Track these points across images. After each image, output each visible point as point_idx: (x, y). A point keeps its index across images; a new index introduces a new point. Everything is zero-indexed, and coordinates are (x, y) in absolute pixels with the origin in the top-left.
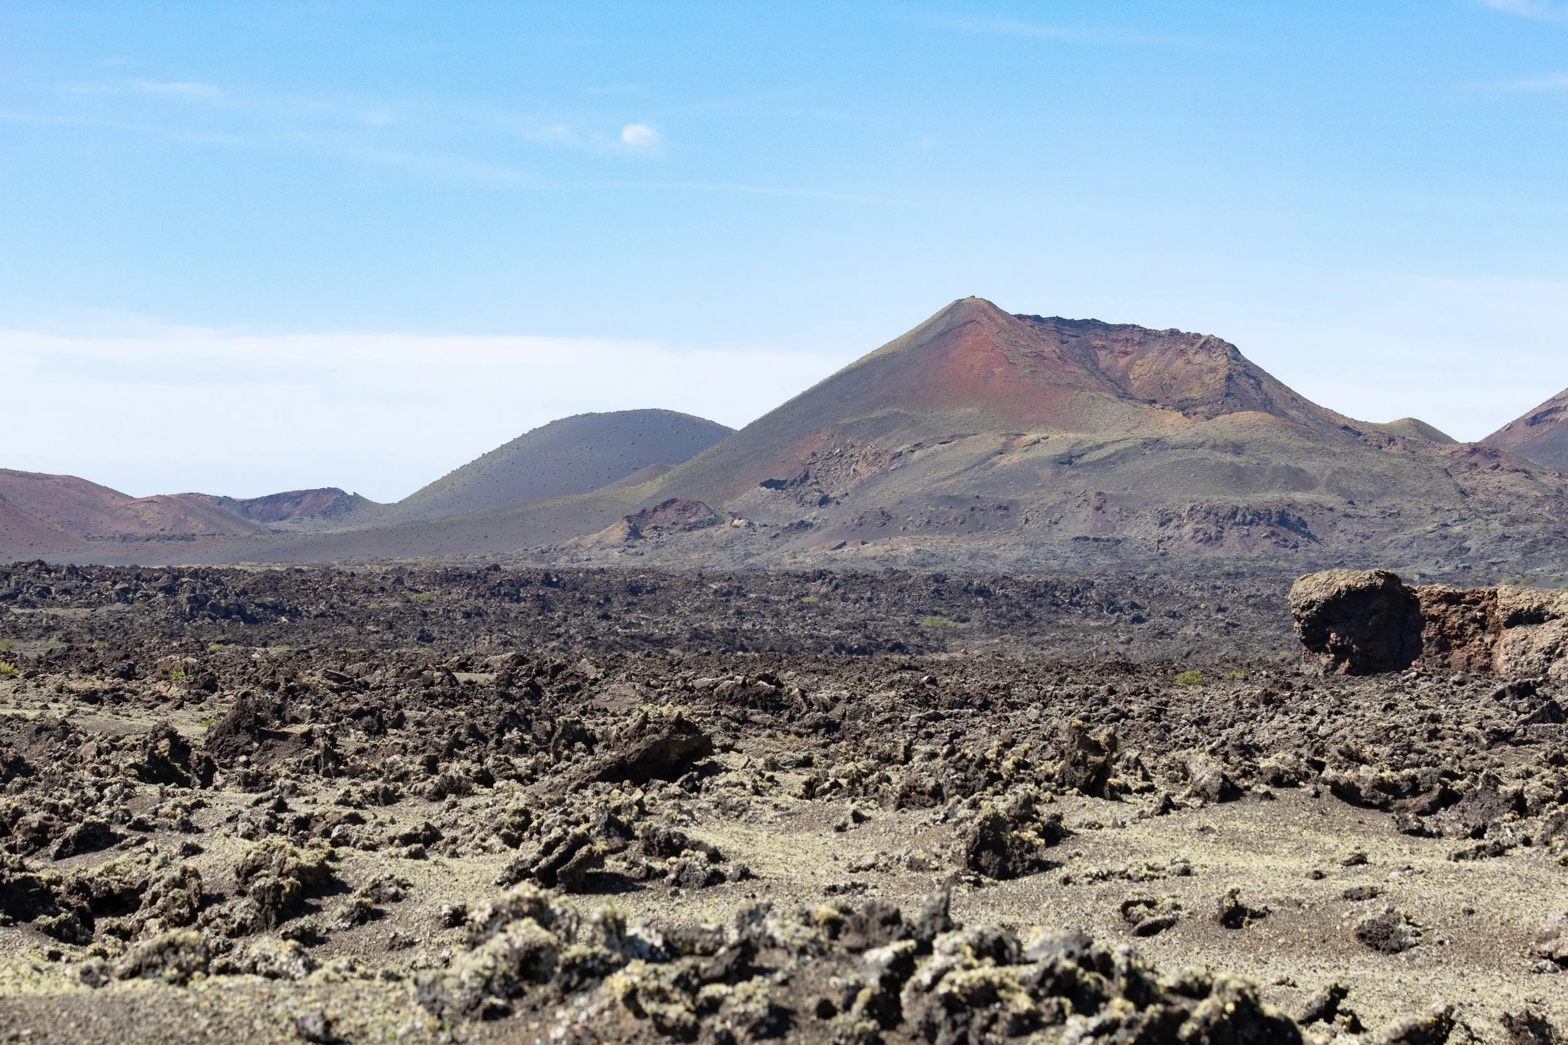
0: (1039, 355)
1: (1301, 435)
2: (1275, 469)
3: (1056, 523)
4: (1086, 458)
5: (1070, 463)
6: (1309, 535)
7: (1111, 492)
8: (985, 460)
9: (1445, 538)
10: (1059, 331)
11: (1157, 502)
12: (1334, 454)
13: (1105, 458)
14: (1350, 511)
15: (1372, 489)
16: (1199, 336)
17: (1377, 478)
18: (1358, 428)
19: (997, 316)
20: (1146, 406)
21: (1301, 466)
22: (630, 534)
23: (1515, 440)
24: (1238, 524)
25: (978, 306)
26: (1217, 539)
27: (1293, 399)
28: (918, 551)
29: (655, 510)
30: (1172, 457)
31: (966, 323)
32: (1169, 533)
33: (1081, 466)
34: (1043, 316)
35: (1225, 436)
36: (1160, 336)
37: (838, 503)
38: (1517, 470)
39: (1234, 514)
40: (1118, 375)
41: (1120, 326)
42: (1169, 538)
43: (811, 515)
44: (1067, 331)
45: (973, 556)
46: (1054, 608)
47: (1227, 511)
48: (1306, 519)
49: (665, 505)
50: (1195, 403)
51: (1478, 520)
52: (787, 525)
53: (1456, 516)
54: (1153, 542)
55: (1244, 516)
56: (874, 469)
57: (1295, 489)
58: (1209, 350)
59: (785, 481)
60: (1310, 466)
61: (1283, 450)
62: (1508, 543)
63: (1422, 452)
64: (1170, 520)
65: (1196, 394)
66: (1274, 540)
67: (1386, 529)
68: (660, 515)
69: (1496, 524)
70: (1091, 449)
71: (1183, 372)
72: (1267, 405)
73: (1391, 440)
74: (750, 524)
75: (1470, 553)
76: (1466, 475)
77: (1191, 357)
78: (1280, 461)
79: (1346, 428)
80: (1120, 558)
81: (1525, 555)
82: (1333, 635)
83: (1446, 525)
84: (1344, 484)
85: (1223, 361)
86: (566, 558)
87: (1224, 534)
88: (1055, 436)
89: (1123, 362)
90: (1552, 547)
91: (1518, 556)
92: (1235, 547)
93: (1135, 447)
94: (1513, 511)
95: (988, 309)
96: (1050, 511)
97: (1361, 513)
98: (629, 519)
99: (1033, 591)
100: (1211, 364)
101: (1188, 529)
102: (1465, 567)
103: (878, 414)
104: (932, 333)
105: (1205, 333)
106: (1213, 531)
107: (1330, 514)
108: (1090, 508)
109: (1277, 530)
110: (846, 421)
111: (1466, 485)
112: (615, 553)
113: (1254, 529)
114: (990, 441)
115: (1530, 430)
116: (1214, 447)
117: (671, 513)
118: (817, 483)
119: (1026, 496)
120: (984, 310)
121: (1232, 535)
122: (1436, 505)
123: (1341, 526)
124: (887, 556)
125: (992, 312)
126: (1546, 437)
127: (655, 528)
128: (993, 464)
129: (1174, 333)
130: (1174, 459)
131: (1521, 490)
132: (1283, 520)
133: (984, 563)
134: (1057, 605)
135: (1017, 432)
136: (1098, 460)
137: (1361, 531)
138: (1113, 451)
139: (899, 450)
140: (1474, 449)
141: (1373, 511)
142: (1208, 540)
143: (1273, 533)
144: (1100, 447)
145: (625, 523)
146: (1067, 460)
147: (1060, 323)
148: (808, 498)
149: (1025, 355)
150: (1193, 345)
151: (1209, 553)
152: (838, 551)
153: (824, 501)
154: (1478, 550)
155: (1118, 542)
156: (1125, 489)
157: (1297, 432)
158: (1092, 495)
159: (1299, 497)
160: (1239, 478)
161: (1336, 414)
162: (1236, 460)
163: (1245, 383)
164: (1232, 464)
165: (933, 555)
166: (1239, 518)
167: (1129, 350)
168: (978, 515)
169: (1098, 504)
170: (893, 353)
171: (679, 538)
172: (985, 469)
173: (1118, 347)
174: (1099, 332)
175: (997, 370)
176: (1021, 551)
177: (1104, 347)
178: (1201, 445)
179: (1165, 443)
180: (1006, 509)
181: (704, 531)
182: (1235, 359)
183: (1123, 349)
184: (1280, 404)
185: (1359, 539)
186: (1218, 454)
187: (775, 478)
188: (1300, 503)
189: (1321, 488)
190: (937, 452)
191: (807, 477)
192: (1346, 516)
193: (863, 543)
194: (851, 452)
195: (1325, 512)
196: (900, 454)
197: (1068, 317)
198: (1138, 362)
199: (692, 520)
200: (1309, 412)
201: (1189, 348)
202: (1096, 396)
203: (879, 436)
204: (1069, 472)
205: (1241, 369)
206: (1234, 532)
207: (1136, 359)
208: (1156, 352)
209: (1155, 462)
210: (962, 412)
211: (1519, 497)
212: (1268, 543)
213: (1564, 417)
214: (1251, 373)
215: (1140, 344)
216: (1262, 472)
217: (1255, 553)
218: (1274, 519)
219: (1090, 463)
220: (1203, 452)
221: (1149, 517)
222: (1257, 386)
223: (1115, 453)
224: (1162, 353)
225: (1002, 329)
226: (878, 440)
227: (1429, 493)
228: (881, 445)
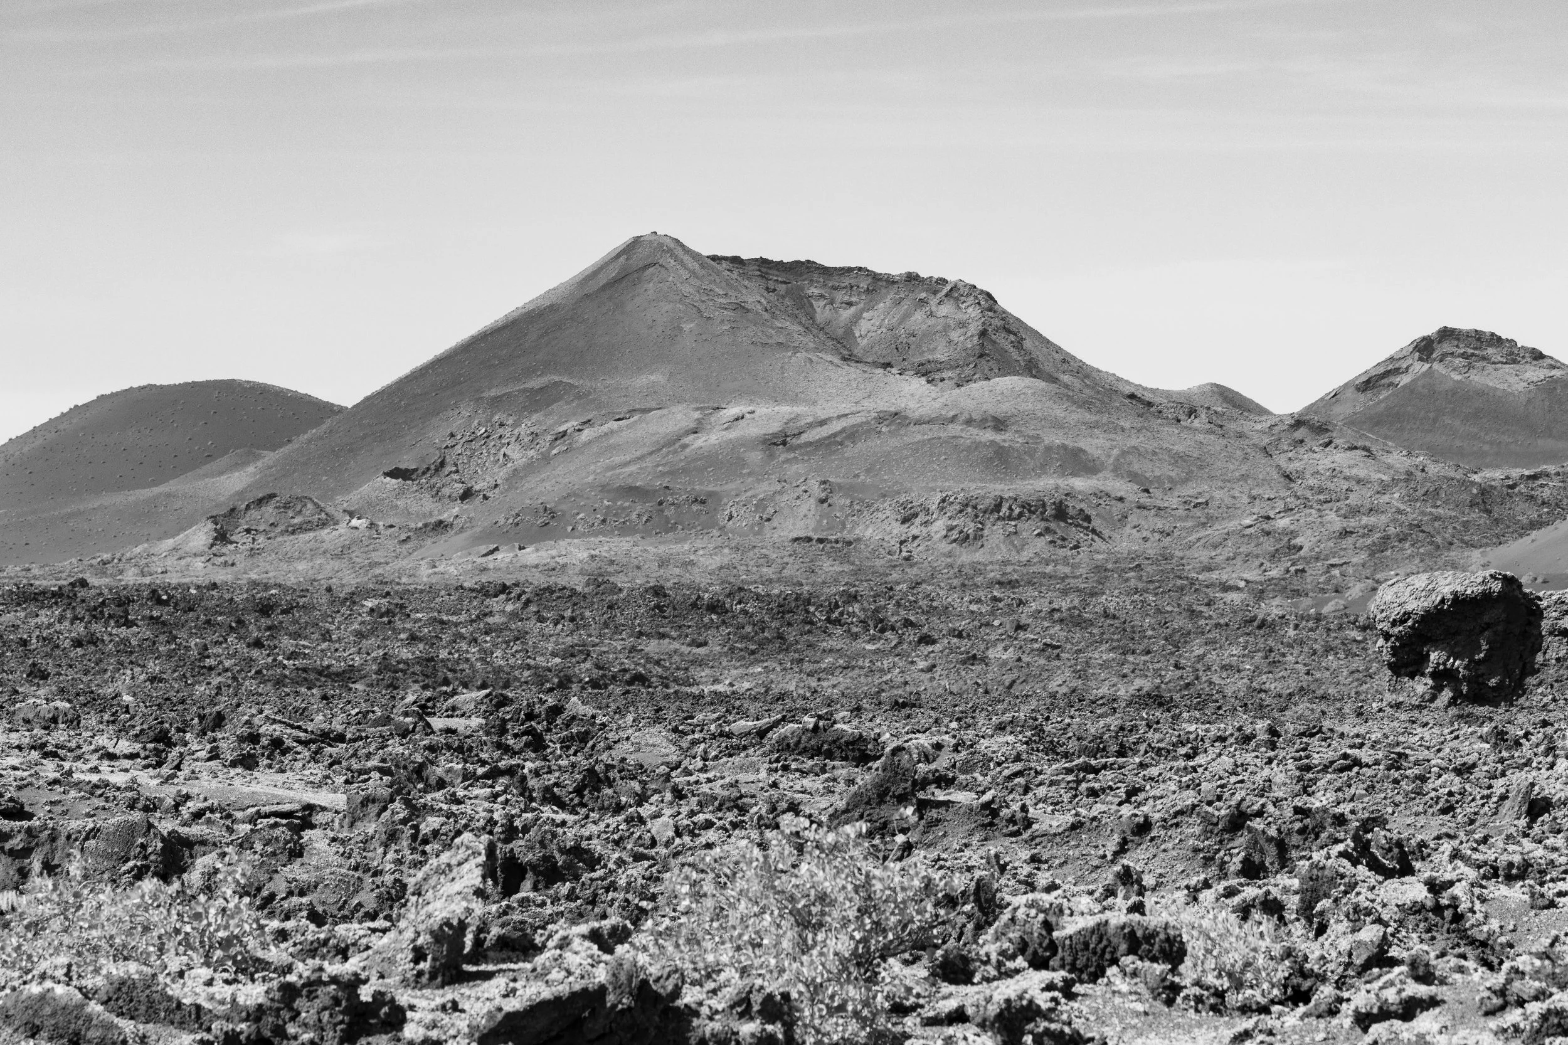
0: (741, 308)
1: (1080, 407)
2: (1048, 449)
3: (768, 520)
4: (804, 438)
5: (784, 443)
6: (1094, 531)
7: (839, 480)
8: (674, 441)
9: (1268, 533)
10: (764, 276)
11: (898, 492)
12: (1123, 430)
13: (829, 437)
14: (1144, 499)
15: (1173, 474)
16: (943, 281)
17: (1178, 459)
18: (1148, 397)
19: (686, 259)
20: (880, 371)
21: (1082, 444)
22: (216, 539)
23: (1341, 411)
24: (1004, 519)
25: (661, 245)
26: (975, 538)
27: (1064, 361)
28: (593, 557)
29: (248, 507)
30: (917, 435)
31: (646, 267)
32: (914, 531)
33: (799, 446)
34: (745, 256)
35: (985, 408)
36: (894, 282)
37: (485, 498)
38: (1356, 448)
39: (998, 507)
40: (840, 331)
41: (843, 268)
42: (915, 538)
43: (451, 512)
44: (774, 275)
45: (663, 563)
46: (807, 627)
47: (988, 502)
48: (1089, 512)
49: (260, 502)
50: (940, 367)
51: (1308, 511)
52: (420, 525)
53: (1280, 505)
54: (894, 542)
55: (1010, 508)
56: (532, 453)
57: (1074, 474)
58: (957, 299)
59: (416, 470)
60: (1094, 445)
61: (1057, 425)
62: (1350, 540)
63: (1232, 426)
64: (916, 515)
65: (941, 355)
66: (1048, 538)
67: (1189, 524)
68: (254, 514)
69: (1331, 516)
70: (810, 426)
71: (924, 327)
72: (1032, 368)
73: (1192, 412)
74: (372, 525)
75: (1302, 553)
76: (1290, 455)
77: (934, 309)
78: (1055, 439)
79: (1132, 396)
80: (853, 564)
82: (1433, 656)
83: (1268, 518)
84: (1136, 467)
85: (973, 312)
86: (134, 570)
87: (986, 532)
88: (763, 410)
89: (846, 314)
90: (1407, 545)
91: (1364, 556)
92: (999, 548)
93: (867, 423)
94: (1354, 499)
95: (674, 249)
96: (761, 505)
97: (1159, 503)
98: (214, 519)
99: (780, 606)
100: (960, 316)
101: (939, 526)
102: (1297, 571)
103: (535, 383)
104: (602, 280)
105: (952, 278)
106: (970, 528)
107: (1119, 504)
108: (812, 500)
109: (1053, 525)
110: (493, 393)
111: (1291, 467)
112: (198, 564)
113: (1023, 526)
114: (680, 417)
115: (1362, 397)
116: (969, 422)
117: (269, 510)
118: (457, 471)
119: (731, 486)
120: (670, 250)
121: (995, 533)
122: (1254, 492)
123: (1133, 519)
124: (553, 565)
125: (679, 252)
126: (1383, 405)
127: (248, 531)
128: (685, 446)
129: (912, 279)
130: (918, 437)
131: (1362, 473)
132: (1061, 513)
133: (677, 571)
134: (811, 623)
135: (716, 405)
136: (819, 440)
137: (1159, 526)
138: (839, 428)
139: (562, 429)
140: (1298, 423)
141: (1173, 501)
142: (965, 540)
143: (1048, 530)
144: (822, 423)
145: (210, 525)
146: (779, 441)
147: (763, 264)
148: (446, 491)
149: (724, 307)
150: (935, 293)
151: (966, 556)
152: (490, 558)
153: (467, 495)
154: (1312, 550)
155: (849, 543)
156: (857, 476)
157: (1075, 403)
158: (814, 486)
159: (1080, 484)
160: (1002, 460)
161: (1119, 379)
162: (999, 438)
163: (1001, 338)
164: (992, 442)
165: (612, 562)
166: (1004, 510)
167: (854, 299)
168: (670, 512)
169: (823, 495)
170: (552, 306)
171: (281, 544)
172: (675, 452)
173: (840, 296)
174: (815, 276)
175: (687, 327)
176: (726, 556)
177: (821, 296)
178: (953, 420)
179: (906, 418)
180: (703, 502)
181: (312, 534)
182: (990, 309)
183: (846, 298)
184: (1047, 367)
185: (1157, 536)
186: (976, 431)
187: (403, 466)
188: (1080, 492)
189: (1107, 474)
190: (612, 431)
191: (443, 464)
192: (1139, 508)
193: (521, 548)
194: (501, 431)
195: (1113, 502)
196: (564, 434)
197: (776, 259)
198: (865, 315)
199: (297, 520)
200: (1087, 376)
201: (931, 297)
202: (814, 358)
203: (536, 411)
204: (782, 455)
205: (999, 323)
206: (998, 529)
207: (862, 311)
208: (889, 302)
209: (894, 442)
210: (643, 380)
211: (1359, 481)
212: (1041, 543)
213: (1404, 380)
214: (1012, 327)
215: (868, 291)
216: (1031, 453)
217: (1025, 555)
218: (1049, 512)
219: (810, 444)
220: (955, 429)
221: (888, 511)
222: (1019, 344)
223: (843, 430)
224: (898, 303)
225: (693, 273)
226: (535, 417)
227: (1244, 477)
228: (539, 422)
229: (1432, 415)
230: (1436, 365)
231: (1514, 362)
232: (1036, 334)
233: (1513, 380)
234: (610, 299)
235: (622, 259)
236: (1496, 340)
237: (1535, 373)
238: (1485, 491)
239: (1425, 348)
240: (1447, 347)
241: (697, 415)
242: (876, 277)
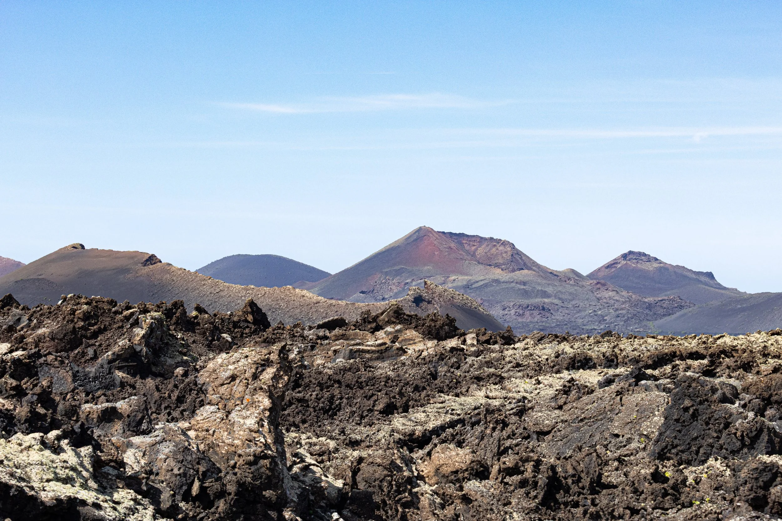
0: (450, 248)
2: (538, 291)
4: (474, 286)
6: (552, 314)
7: (485, 298)
10: (451, 237)
11: (501, 302)
12: (556, 286)
14: (562, 304)
15: (569, 298)
16: (501, 240)
17: (570, 294)
18: (555, 273)
19: (434, 233)
20: (489, 267)
21: (546, 289)
23: (601, 274)
24: (530, 310)
25: (427, 229)
26: (522, 315)
31: (424, 236)
32: (506, 313)
33: (472, 288)
34: (445, 231)
35: (520, 279)
36: (486, 240)
39: (528, 307)
40: (472, 253)
41: (472, 236)
44: (454, 237)
47: (525, 306)
48: (549, 308)
51: (605, 309)
53: (598, 307)
54: (501, 315)
55: (531, 307)
56: (398, 287)
57: (544, 298)
58: (504, 245)
59: (367, 291)
60: (550, 290)
61: (539, 284)
62: (619, 318)
64: (506, 308)
65: (501, 261)
66: (541, 315)
67: (575, 312)
69: (611, 311)
70: (474, 282)
71: (495, 253)
72: (529, 269)
73: (568, 278)
77: (498, 248)
78: (539, 288)
79: (551, 273)
81: (625, 322)
83: (596, 311)
84: (561, 296)
85: (509, 249)
87: (525, 313)
88: (460, 278)
89: (473, 248)
91: (623, 323)
92: (528, 318)
93: (490, 282)
94: (616, 306)
95: (431, 231)
97: (566, 306)
100: (505, 250)
101: (513, 312)
103: (397, 268)
104: (412, 239)
105: (503, 239)
106: (521, 312)
107: (557, 306)
109: (542, 312)
110: (385, 270)
111: (598, 296)
113: (534, 312)
114: (439, 279)
115: (607, 270)
116: (517, 283)
120: (429, 231)
121: (527, 313)
122: (591, 303)
123: (560, 310)
126: (613, 272)
129: (491, 239)
130: (504, 287)
132: (543, 309)
135: (447, 276)
136: (477, 287)
137: (567, 312)
140: (598, 283)
141: (570, 305)
142: (520, 315)
143: (540, 313)
144: (477, 282)
146: (467, 287)
147: (451, 233)
149: (445, 248)
150: (498, 243)
151: (520, 320)
153: (384, 298)
154: (609, 320)
156: (489, 297)
159: (546, 300)
160: (526, 294)
161: (547, 268)
162: (525, 287)
163: (517, 257)
164: (523, 289)
166: (529, 308)
167: (475, 244)
170: (398, 247)
173: (471, 243)
174: (465, 238)
175: (436, 253)
177: (467, 243)
178: (512, 282)
179: (500, 281)
182: (513, 248)
183: (473, 244)
184: (529, 265)
185: (567, 315)
186: (519, 285)
187: (363, 290)
188: (547, 303)
189: (553, 298)
191: (374, 290)
192: (562, 307)
194: (389, 281)
195: (555, 305)
196: (408, 283)
198: (479, 249)
200: (540, 267)
202: (471, 263)
204: (468, 290)
205: (515, 252)
206: (528, 312)
207: (478, 247)
208: (485, 245)
209: (498, 288)
210: (426, 268)
211: (617, 301)
212: (539, 316)
213: (619, 266)
214: (519, 253)
215: (479, 242)
216: (533, 292)
217: (536, 319)
218: (541, 308)
219: (475, 288)
220: (513, 285)
221: (499, 307)
222: (521, 258)
223: (483, 284)
224: (488, 246)
225: (437, 238)
226: (398, 277)
227: (587, 299)
228: (399, 279)
229: (627, 277)
230: (628, 262)
231: (650, 261)
232: (525, 255)
233: (650, 267)
234: (414, 245)
235: (417, 233)
236: (644, 255)
237: (656, 265)
238: (650, 304)
239: (625, 256)
240: (631, 256)
241: (443, 279)
242: (481, 238)
